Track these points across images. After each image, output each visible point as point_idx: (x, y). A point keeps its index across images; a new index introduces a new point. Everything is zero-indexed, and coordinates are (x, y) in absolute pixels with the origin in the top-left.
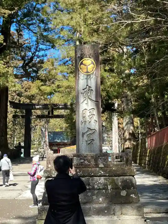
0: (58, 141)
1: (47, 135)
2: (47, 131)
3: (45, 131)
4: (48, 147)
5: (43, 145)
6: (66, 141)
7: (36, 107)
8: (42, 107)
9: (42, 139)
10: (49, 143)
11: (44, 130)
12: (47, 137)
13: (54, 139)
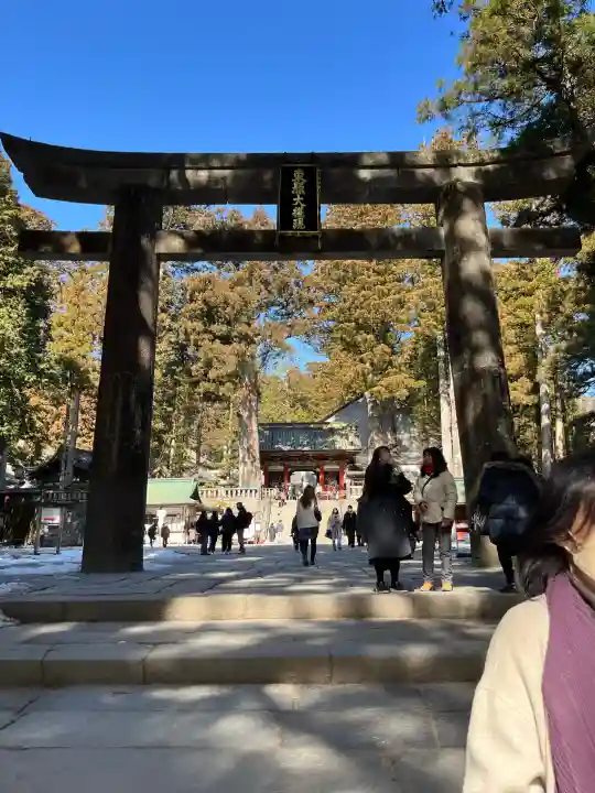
0: (286, 448)
1: (255, 428)
2: (254, 418)
3: (250, 417)
4: (258, 464)
5: (244, 458)
6: (305, 449)
7: (189, 174)
8: (235, 178)
9: (241, 443)
10: (261, 452)
11: (245, 414)
12: (256, 435)
13: (272, 440)
